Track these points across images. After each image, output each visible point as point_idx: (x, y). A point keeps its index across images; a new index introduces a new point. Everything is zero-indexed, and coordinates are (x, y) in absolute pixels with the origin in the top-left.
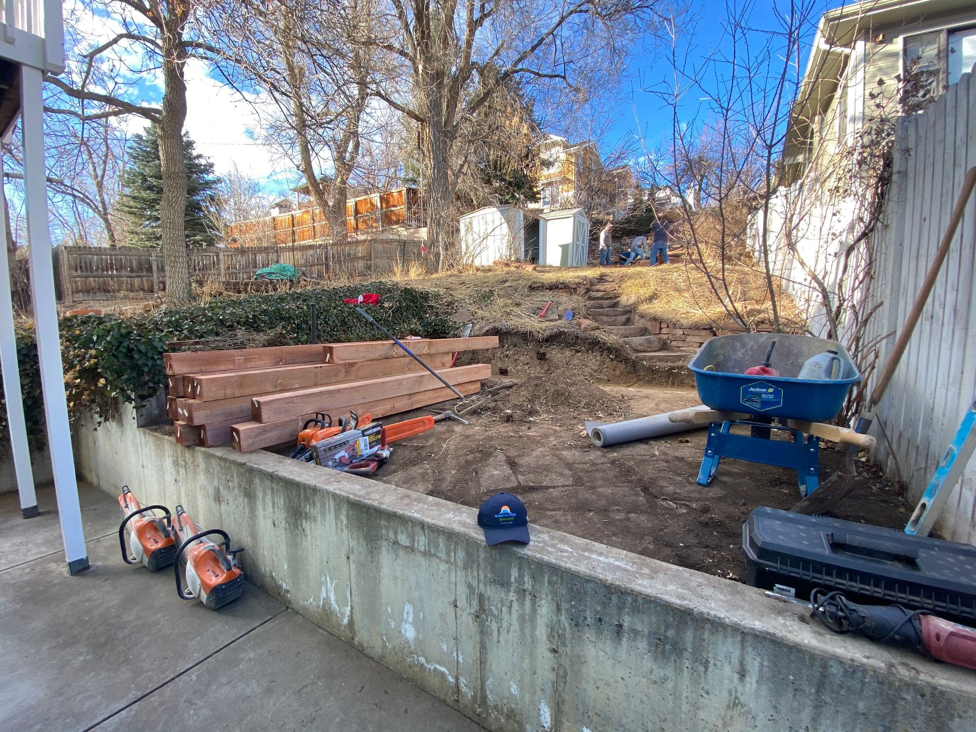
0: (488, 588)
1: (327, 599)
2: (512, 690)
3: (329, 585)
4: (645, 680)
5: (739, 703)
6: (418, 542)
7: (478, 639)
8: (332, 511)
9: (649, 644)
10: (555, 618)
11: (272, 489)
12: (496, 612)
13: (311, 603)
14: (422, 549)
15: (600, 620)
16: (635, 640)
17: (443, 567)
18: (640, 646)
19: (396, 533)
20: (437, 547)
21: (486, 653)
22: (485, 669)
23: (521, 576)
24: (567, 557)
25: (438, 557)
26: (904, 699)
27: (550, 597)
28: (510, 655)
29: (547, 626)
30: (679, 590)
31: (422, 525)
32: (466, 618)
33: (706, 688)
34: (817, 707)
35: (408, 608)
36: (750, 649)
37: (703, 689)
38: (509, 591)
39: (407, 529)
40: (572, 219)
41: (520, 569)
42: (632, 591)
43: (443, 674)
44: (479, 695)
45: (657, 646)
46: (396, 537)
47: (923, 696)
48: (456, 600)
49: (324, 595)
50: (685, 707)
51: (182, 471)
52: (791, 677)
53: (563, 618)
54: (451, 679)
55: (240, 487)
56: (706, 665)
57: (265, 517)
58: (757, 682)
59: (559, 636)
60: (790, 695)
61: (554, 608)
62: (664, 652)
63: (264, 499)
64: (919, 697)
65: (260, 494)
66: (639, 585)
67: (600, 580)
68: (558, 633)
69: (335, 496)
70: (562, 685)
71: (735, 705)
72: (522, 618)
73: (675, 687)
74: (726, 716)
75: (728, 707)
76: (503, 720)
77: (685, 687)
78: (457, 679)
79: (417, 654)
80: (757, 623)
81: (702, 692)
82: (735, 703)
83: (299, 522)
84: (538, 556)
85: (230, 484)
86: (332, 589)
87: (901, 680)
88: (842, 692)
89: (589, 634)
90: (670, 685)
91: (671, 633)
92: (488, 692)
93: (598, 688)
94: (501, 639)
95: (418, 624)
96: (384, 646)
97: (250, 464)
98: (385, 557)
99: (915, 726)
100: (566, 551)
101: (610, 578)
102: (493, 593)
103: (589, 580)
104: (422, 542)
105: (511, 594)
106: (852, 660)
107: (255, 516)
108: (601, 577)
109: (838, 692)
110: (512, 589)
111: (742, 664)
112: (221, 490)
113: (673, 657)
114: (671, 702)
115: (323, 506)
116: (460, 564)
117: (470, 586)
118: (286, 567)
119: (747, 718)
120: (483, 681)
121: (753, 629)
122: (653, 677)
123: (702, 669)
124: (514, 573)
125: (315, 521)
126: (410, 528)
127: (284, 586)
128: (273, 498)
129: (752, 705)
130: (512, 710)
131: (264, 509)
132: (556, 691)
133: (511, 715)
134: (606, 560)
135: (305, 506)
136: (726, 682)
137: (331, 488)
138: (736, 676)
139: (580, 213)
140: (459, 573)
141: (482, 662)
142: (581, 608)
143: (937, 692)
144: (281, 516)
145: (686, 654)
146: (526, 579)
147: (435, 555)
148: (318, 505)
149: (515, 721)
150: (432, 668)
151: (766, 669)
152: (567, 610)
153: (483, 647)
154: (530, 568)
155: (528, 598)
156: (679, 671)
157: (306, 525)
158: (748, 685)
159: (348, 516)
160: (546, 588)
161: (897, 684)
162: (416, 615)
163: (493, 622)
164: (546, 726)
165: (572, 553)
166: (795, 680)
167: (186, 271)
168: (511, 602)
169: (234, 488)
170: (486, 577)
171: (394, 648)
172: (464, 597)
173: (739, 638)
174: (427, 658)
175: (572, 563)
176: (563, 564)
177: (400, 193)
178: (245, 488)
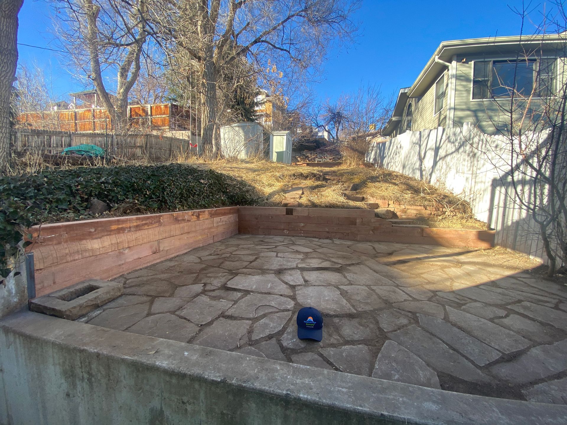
40: (285, 137)
55: (210, 411)
85: (189, 408)
139: (289, 134)
167: (8, 141)
169: (196, 412)
177: (166, 106)
178: (222, 413)
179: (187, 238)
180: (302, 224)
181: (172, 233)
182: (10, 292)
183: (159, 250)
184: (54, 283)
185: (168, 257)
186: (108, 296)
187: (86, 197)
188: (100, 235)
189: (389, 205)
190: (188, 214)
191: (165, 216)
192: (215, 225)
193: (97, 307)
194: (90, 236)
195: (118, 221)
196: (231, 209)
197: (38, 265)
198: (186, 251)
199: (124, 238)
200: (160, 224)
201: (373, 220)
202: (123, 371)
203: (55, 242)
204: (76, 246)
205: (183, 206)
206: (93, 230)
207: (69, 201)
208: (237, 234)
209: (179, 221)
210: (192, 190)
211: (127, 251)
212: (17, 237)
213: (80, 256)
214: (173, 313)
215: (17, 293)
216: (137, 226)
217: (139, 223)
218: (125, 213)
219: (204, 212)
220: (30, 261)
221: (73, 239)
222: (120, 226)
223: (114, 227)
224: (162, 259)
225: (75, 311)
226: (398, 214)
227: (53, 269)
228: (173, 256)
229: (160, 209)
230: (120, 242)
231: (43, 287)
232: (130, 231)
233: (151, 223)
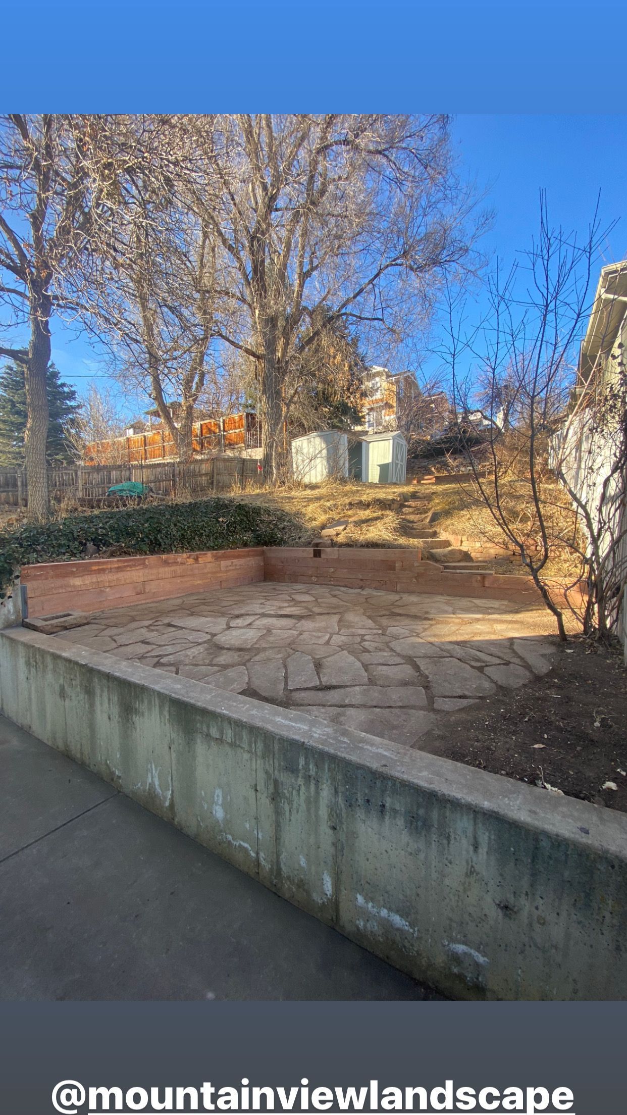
0: (282, 774)
1: (152, 785)
2: (302, 863)
3: (154, 772)
4: (403, 852)
5: (475, 871)
6: (226, 735)
7: (274, 819)
8: (157, 707)
9: (406, 821)
10: (333, 800)
11: (108, 687)
12: (287, 795)
13: (139, 788)
14: (230, 741)
15: (368, 801)
16: (395, 818)
17: (246, 756)
18: (399, 823)
19: (208, 727)
20: (241, 739)
21: (280, 831)
22: (279, 844)
23: (307, 764)
24: (344, 747)
25: (242, 748)
26: (599, 869)
27: (329, 781)
28: (299, 832)
29: (328, 807)
30: (430, 776)
31: (229, 720)
32: (265, 801)
33: (449, 858)
34: (533, 875)
35: (219, 792)
36: (480, 825)
37: (447, 859)
38: (298, 777)
39: (217, 723)
40: (392, 441)
41: (306, 758)
42: (392, 776)
43: (246, 849)
44: (275, 867)
45: (411, 823)
46: (208, 730)
47: (613, 867)
48: (256, 785)
49: (150, 780)
50: (435, 875)
51: (33, 670)
52: (512, 849)
53: (340, 800)
54: (253, 855)
55: (81, 685)
56: (448, 838)
57: (102, 711)
58: (487, 853)
59: (337, 815)
60: (512, 864)
61: (333, 791)
62: (417, 828)
63: (101, 696)
64: (610, 868)
65: (98, 691)
66: (398, 771)
67: (368, 767)
68: (336, 812)
69: (159, 693)
70: (340, 857)
71: (472, 873)
72: (308, 801)
73: (426, 857)
74: (465, 883)
75: (467, 873)
76: (294, 890)
77: (433, 857)
78: (257, 854)
79: (225, 832)
80: (486, 803)
81: (446, 862)
82: (471, 872)
83: (130, 716)
84: (320, 747)
85: (74, 682)
86: (156, 775)
87: (596, 853)
88: (551, 862)
89: (360, 814)
90: (422, 856)
91: (421, 812)
92: (282, 866)
93: (368, 860)
94: (292, 818)
95: (227, 806)
96: (199, 826)
97: (90, 665)
98: (200, 748)
99: (609, 892)
100: (345, 743)
101: (375, 765)
102: (285, 778)
103: (360, 767)
104: (229, 734)
105: (300, 779)
106: (557, 835)
107: (94, 710)
108: (368, 764)
109: (548, 863)
110: (300, 775)
111: (475, 838)
112: (66, 687)
113: (423, 833)
114: (423, 871)
115: (150, 702)
116: (259, 753)
117: (267, 772)
118: (118, 756)
119: (481, 885)
120: (278, 856)
121: (482, 808)
122: (409, 850)
123: (445, 842)
124: (302, 762)
125: (143, 715)
126: (219, 723)
127: (117, 773)
128: (109, 694)
129: (484, 874)
130: (302, 880)
131: (101, 704)
132: (335, 863)
133: (301, 884)
134: (376, 751)
135: (135, 703)
136: (464, 853)
137: (157, 687)
138: (471, 848)
139: (399, 436)
140: (258, 762)
141: (277, 839)
142: (354, 791)
143: (623, 864)
144: (115, 711)
145: (433, 829)
146: (311, 767)
147: (239, 746)
148: (146, 701)
149: (304, 890)
150: (238, 844)
151: (493, 842)
152: (342, 793)
153: (278, 826)
154: (314, 757)
155: (313, 782)
156: (428, 844)
157: (136, 719)
158: (480, 856)
159: (169, 711)
160: (326, 774)
161: (592, 856)
162: (224, 798)
163: (286, 804)
164: (328, 893)
165: (349, 744)
166: (515, 851)
167: (46, 490)
168: (300, 785)
169: (76, 686)
170: (280, 765)
171: (207, 826)
172: (263, 781)
173: (472, 816)
174: (233, 836)
175: (347, 753)
176: (339, 754)
177: (241, 417)
178: (86, 686)
179: (181, 581)
180: (332, 570)
181: (160, 576)
182: (9, 611)
183: (145, 591)
184: (43, 609)
185: (155, 600)
186: (75, 622)
187: (84, 541)
188: (81, 574)
189: (462, 542)
190: (182, 557)
191: (152, 559)
192: (222, 569)
193: (65, 628)
194: (73, 574)
195: (99, 562)
196: (249, 551)
197: (30, 594)
198: (179, 595)
199: (106, 578)
200: (145, 566)
201: (416, 564)
202: (49, 659)
203: (43, 578)
204: (59, 582)
205: (182, 548)
206: (75, 570)
207: (68, 546)
208: (260, 581)
209: (169, 563)
210: (199, 531)
211: (108, 590)
212: (11, 572)
213: (64, 591)
214: (110, 637)
215: (14, 612)
216: (119, 568)
217: (120, 564)
218: (112, 555)
219: (206, 554)
220: (24, 590)
221: (57, 576)
222: (101, 567)
223: (94, 568)
224: (147, 601)
225: (47, 628)
226: (473, 555)
227: (42, 598)
228: (162, 598)
229: (153, 552)
230: (101, 581)
231: (34, 611)
232: (111, 572)
233: (135, 566)
